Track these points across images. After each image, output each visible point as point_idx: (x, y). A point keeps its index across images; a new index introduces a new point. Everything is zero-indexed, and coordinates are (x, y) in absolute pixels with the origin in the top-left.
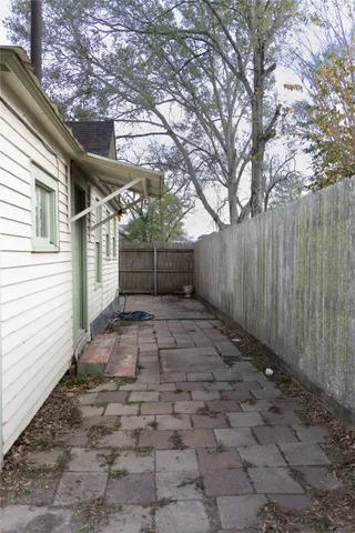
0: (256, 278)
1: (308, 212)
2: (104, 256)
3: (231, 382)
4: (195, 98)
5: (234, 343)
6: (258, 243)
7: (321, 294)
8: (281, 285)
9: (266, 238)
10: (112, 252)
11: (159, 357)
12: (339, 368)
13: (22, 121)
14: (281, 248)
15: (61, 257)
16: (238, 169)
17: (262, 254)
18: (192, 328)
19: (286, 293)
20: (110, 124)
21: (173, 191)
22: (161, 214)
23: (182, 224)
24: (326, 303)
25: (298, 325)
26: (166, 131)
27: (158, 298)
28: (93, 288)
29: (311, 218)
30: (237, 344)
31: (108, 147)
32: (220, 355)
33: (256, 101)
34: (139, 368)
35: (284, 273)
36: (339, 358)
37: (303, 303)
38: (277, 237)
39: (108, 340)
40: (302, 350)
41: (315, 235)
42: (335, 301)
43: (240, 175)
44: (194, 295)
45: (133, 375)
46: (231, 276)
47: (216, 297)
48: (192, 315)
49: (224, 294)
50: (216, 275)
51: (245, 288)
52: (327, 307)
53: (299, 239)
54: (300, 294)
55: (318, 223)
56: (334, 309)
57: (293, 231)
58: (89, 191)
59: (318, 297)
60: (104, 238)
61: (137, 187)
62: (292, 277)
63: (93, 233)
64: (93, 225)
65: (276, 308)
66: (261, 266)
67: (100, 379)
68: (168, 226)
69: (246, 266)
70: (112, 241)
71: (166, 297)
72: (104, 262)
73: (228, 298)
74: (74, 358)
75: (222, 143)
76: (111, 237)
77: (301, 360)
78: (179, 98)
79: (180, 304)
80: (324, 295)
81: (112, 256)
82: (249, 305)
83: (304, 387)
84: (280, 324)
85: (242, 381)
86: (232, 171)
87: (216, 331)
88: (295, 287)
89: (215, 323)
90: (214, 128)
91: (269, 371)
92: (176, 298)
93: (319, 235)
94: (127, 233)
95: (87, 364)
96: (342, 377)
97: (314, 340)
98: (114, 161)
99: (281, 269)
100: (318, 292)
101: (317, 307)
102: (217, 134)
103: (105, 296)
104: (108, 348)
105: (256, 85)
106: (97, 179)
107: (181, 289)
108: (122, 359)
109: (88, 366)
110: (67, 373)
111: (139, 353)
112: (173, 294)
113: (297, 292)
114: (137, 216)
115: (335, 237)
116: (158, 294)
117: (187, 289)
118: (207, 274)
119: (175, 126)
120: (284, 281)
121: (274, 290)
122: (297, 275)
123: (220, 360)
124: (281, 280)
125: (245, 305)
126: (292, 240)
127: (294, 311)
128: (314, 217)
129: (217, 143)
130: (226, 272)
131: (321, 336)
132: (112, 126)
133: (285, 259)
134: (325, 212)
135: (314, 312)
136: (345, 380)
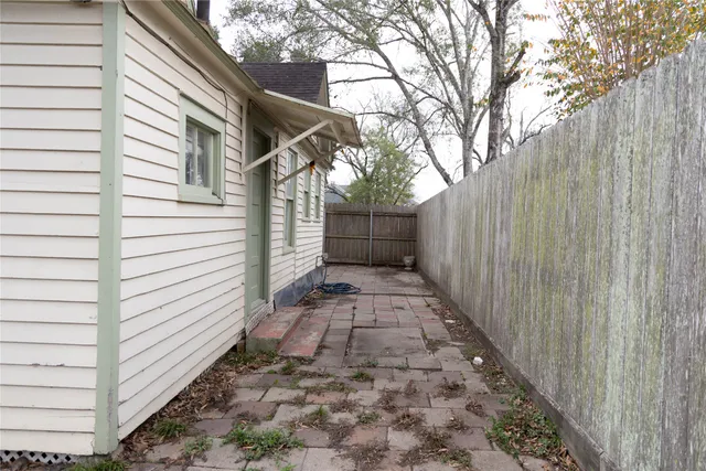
0: (473, 248)
1: (527, 163)
2: (299, 216)
3: (426, 371)
4: (426, 36)
5: (446, 324)
6: (477, 203)
7: (537, 264)
8: (497, 256)
9: (485, 196)
10: (312, 212)
11: (351, 337)
12: (552, 360)
13: (167, 45)
14: (499, 209)
15: (226, 211)
16: (476, 120)
17: (480, 217)
18: (400, 304)
19: (502, 264)
20: (322, 65)
21: (402, 148)
22: (389, 172)
23: (412, 184)
24: (541, 276)
25: (512, 305)
26: (390, 74)
27: (373, 270)
28: (280, 251)
29: (529, 171)
30: (449, 327)
31: (316, 92)
32: (425, 337)
33: (497, 38)
34: (321, 347)
35: (501, 240)
36: (554, 346)
37: (518, 277)
38: (495, 195)
39: (293, 314)
40: (516, 335)
41: (533, 190)
42: (551, 275)
43: (477, 126)
44: (415, 268)
45: (312, 355)
46: (450, 245)
47: (435, 270)
48: (406, 290)
49: (443, 266)
50: (436, 243)
51: (463, 260)
52: (543, 281)
53: (517, 198)
54: (515, 266)
55: (536, 176)
56: (549, 283)
57: (511, 188)
58: (277, 137)
59: (534, 268)
60: (300, 195)
61: (325, 132)
62: (509, 244)
63: (281, 187)
64: (280, 177)
65: (492, 283)
66: (479, 231)
67: (269, 358)
68: (396, 189)
69: (464, 231)
70: (313, 200)
71: (381, 269)
72: (299, 223)
73: (446, 271)
74: (244, 331)
75: (456, 88)
76: (313, 195)
77: (514, 348)
78: (407, 36)
79: (397, 277)
80: (540, 267)
81: (312, 218)
82: (466, 280)
83: (516, 382)
84: (495, 303)
85: (441, 370)
86: (468, 122)
87: (429, 309)
88: (511, 258)
89: (430, 300)
90: (448, 71)
91: (478, 360)
92: (393, 270)
93: (537, 191)
94: (349, 195)
95: (257, 339)
96: (555, 372)
97: (528, 323)
98: (326, 109)
99: (498, 235)
100: (534, 262)
101: (532, 281)
102: (451, 77)
103: (298, 263)
104: (288, 322)
105: (498, 19)
106: (287, 125)
107: (401, 261)
108: (305, 337)
109: (259, 342)
110: (234, 348)
111: (327, 330)
112: (390, 266)
113: (513, 262)
114: (360, 175)
115: (553, 193)
116: (373, 265)
117: (408, 260)
118: (428, 244)
119: (405, 71)
120: (500, 249)
121: (491, 261)
122: (513, 241)
123: (423, 344)
124: (497, 248)
125: (462, 280)
126: (510, 198)
127: (508, 287)
128: (532, 168)
129: (451, 88)
130: (445, 240)
131: (535, 319)
132: (325, 68)
133: (502, 223)
134: (544, 161)
135: (529, 289)
136: (559, 375)
